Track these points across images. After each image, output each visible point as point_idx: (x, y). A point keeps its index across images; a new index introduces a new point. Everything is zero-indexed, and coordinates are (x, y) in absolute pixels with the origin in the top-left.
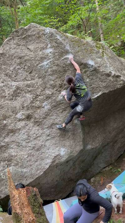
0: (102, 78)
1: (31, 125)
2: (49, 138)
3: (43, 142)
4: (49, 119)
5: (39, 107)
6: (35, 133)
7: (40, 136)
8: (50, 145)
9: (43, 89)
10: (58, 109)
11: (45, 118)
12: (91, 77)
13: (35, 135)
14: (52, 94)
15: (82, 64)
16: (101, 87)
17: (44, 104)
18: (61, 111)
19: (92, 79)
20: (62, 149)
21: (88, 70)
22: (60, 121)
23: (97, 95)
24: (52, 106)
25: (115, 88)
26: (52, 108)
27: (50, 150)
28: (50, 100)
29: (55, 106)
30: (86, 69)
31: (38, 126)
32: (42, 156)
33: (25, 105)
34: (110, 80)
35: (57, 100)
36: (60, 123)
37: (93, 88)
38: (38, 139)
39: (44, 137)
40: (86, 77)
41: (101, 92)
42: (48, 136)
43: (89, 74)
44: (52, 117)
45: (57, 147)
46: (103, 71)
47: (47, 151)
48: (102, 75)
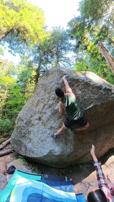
0: (94, 90)
1: (41, 124)
2: (49, 136)
3: (45, 137)
4: (50, 123)
5: (45, 113)
6: (41, 130)
7: (44, 133)
8: (49, 141)
9: (48, 101)
10: (55, 116)
11: (47, 121)
12: (83, 90)
13: (41, 131)
14: (52, 104)
15: (75, 80)
16: (93, 99)
17: (47, 111)
18: (57, 118)
19: (84, 91)
20: (56, 147)
21: (80, 84)
22: (56, 126)
23: (89, 106)
24: (51, 113)
25: (107, 101)
26: (51, 115)
27: (49, 145)
28: (51, 109)
29: (53, 114)
30: (79, 84)
31: (44, 125)
32: (43, 146)
33: (40, 111)
34: (102, 93)
35: (55, 109)
36: (56, 127)
37: (85, 100)
38: (43, 134)
39: (46, 135)
40: (79, 90)
41: (93, 103)
42: (49, 134)
43: (81, 88)
44: (51, 122)
45: (54, 144)
46: (94, 84)
47: (47, 144)
48: (93, 88)
